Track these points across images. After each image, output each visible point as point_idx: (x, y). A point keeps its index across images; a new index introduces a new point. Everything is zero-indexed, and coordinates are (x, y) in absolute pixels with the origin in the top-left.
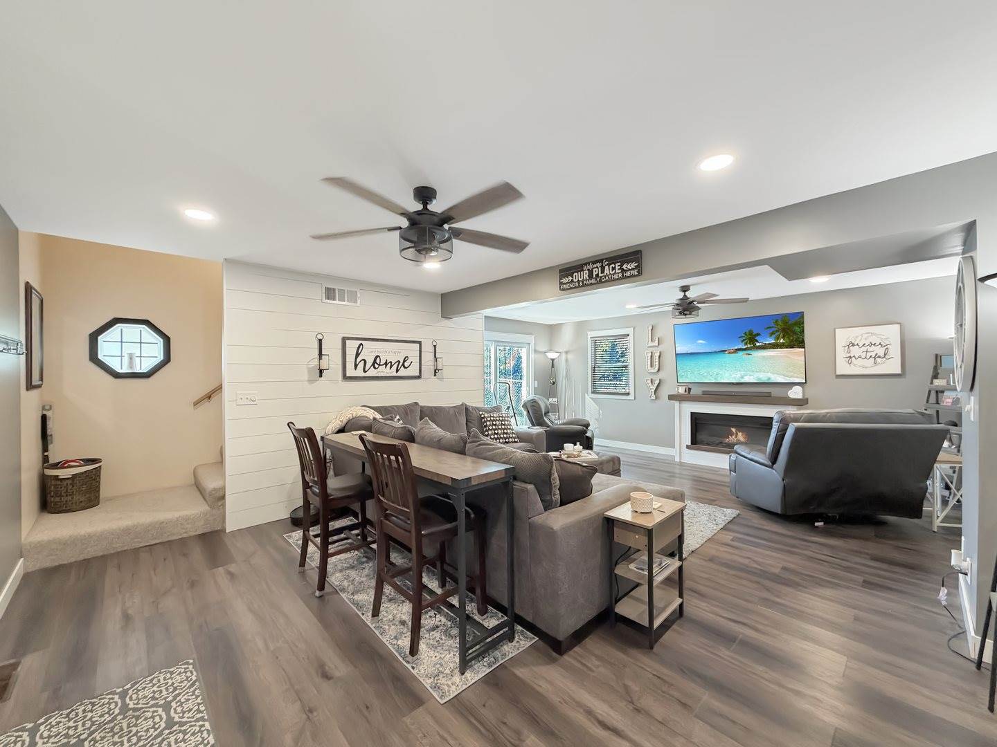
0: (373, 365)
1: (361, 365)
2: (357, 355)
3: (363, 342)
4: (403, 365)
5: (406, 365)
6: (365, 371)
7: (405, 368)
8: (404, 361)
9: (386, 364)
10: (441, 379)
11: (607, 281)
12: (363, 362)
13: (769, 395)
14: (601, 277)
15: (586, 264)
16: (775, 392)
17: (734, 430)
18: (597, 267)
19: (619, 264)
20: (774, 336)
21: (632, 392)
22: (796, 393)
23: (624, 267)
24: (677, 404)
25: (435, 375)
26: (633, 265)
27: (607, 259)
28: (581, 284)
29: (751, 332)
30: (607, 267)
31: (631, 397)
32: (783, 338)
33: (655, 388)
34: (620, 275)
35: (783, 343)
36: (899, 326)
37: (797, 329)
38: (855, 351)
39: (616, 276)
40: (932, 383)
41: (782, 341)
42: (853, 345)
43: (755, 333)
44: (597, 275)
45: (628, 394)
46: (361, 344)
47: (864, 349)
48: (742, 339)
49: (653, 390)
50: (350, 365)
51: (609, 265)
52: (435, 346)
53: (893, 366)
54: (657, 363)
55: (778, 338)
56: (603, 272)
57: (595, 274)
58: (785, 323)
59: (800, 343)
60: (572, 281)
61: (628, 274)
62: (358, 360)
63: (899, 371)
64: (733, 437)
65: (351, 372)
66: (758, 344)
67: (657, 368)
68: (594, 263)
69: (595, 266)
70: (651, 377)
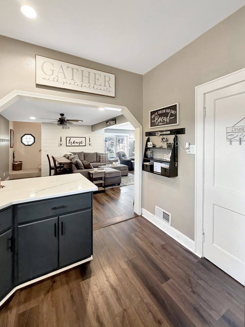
1: (70, 143)
2: (69, 141)
3: (71, 138)
5: (82, 143)
9: (76, 143)
25: (90, 145)
50: (68, 143)
52: (90, 138)
60: (108, 124)
65: (68, 145)
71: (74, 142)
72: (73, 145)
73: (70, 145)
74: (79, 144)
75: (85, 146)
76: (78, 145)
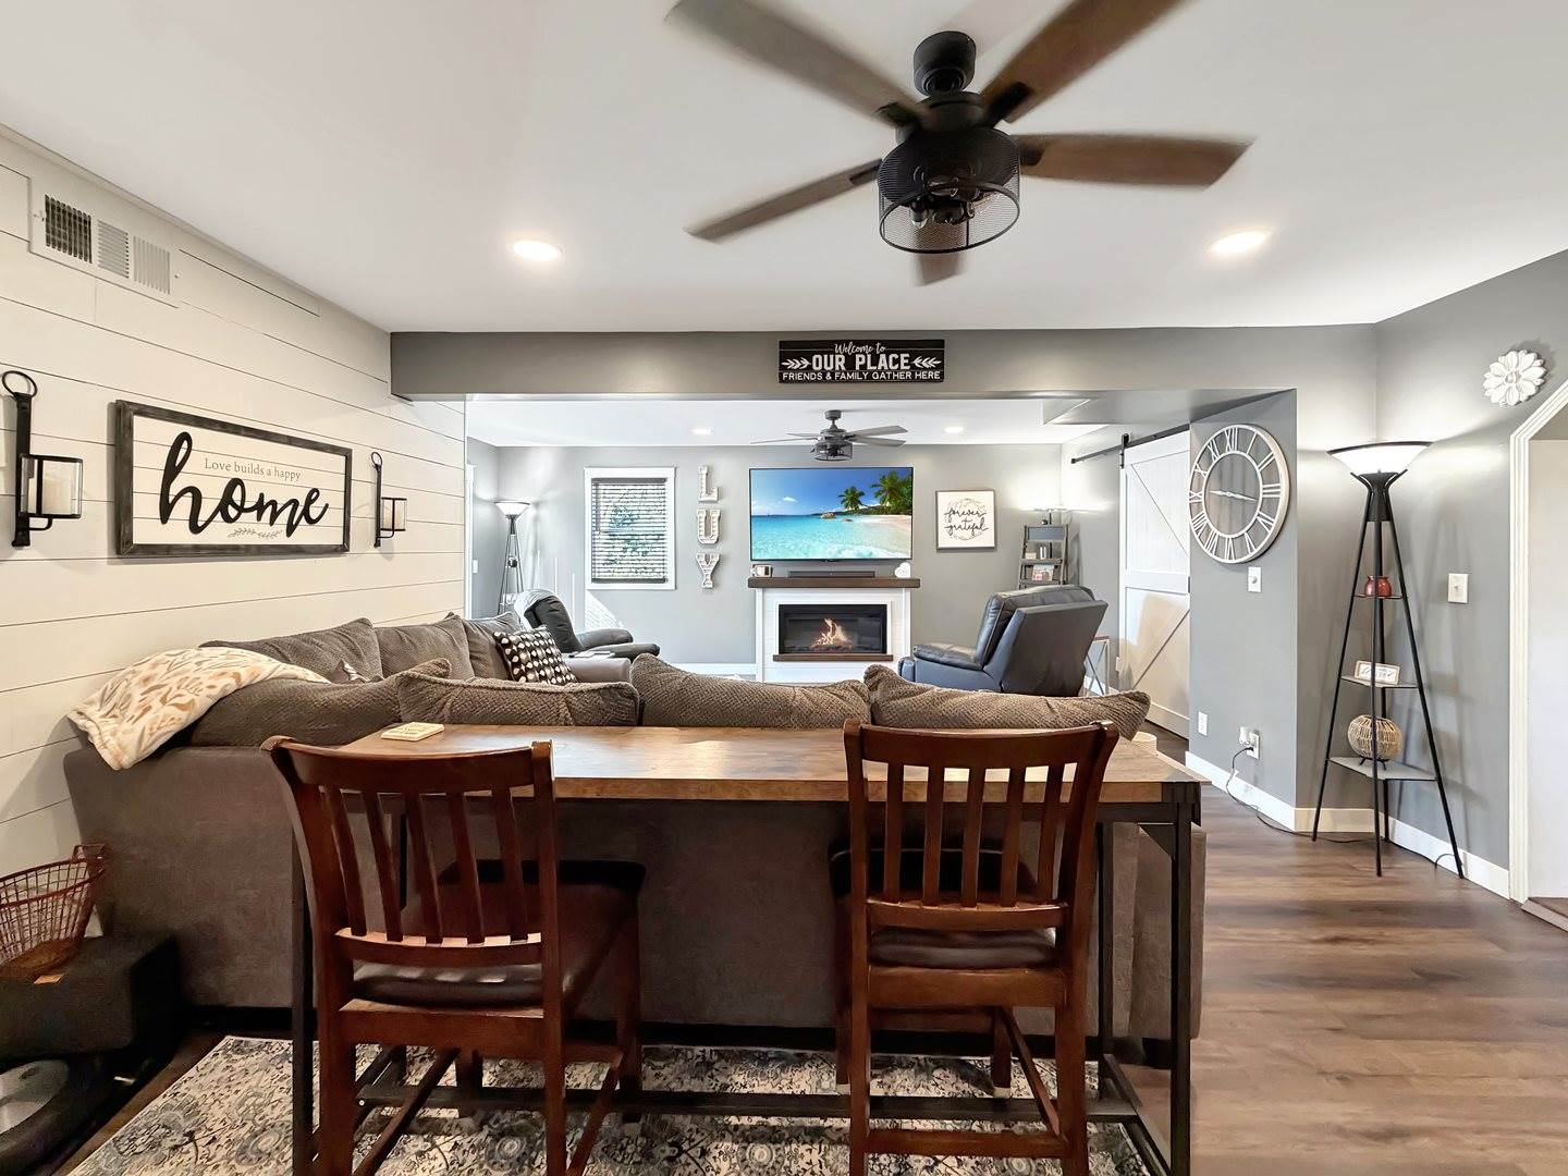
0: (222, 509)
1: (183, 508)
2: (172, 471)
3: (192, 431)
4: (306, 513)
5: (314, 513)
6: (195, 528)
7: (311, 522)
8: (309, 501)
9: (260, 507)
10: (389, 555)
11: (881, 381)
12: (187, 500)
13: (871, 575)
14: (871, 372)
15: (840, 342)
16: (880, 571)
17: (829, 622)
18: (864, 353)
19: (908, 355)
20: (879, 497)
21: (670, 576)
22: (903, 572)
23: (916, 362)
24: (759, 592)
25: (377, 544)
26: (931, 363)
27: (883, 343)
28: (829, 377)
29: (853, 490)
30: (883, 357)
31: (670, 585)
32: (890, 500)
33: (712, 568)
34: (909, 375)
35: (889, 508)
36: (992, 493)
37: (905, 490)
38: (957, 520)
39: (900, 376)
40: (1024, 557)
41: (888, 504)
42: (954, 513)
43: (858, 490)
44: (863, 367)
45: (663, 580)
46: (185, 437)
47: (963, 517)
48: (842, 498)
49: (710, 573)
50: (145, 504)
51: (887, 354)
52: (378, 467)
53: (986, 540)
54: (716, 529)
55: (883, 501)
56: (875, 362)
57: (858, 363)
58: (893, 480)
59: (905, 508)
60: (810, 368)
61: (922, 375)
62: (175, 489)
63: (993, 545)
64: (829, 634)
65: (146, 529)
66: (861, 507)
67: (715, 538)
68: (858, 343)
69: (861, 349)
70: (707, 551)
71: (227, 500)
72: (217, 533)
73: (177, 532)
74: (291, 529)
75: (342, 549)
76: (277, 535)
